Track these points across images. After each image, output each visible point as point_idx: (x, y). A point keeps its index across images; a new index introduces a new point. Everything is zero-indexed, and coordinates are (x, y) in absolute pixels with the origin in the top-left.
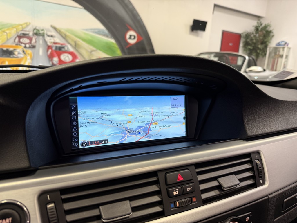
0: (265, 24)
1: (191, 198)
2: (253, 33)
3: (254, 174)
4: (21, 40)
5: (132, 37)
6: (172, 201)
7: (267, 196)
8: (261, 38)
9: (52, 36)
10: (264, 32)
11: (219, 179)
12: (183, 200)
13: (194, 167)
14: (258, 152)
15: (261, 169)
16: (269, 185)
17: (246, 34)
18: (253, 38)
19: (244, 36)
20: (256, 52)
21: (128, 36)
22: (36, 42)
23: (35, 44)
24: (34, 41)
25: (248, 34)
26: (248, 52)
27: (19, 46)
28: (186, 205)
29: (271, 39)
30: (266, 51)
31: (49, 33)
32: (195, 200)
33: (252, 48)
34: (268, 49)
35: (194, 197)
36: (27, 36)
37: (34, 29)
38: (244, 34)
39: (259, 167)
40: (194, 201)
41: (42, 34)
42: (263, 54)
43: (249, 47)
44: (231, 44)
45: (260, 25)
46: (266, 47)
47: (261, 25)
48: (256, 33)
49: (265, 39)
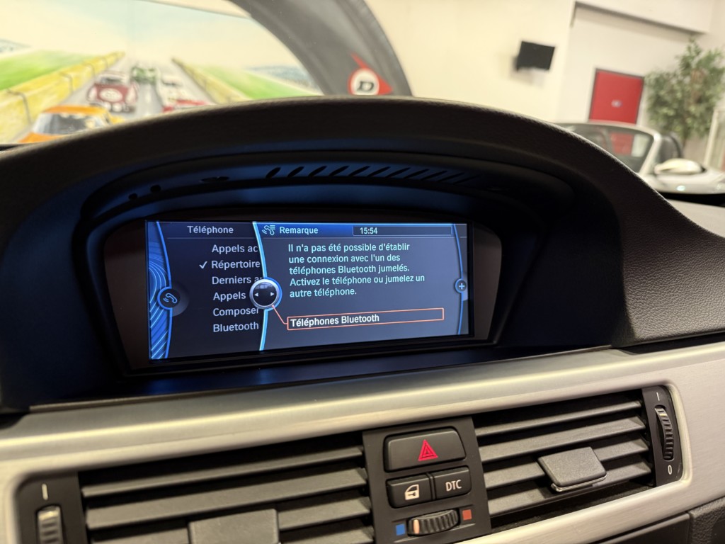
0: (710, 52)
1: (457, 510)
2: (675, 75)
3: (650, 447)
4: (104, 94)
5: (367, 87)
6: (400, 518)
7: (687, 512)
8: (697, 86)
9: (173, 85)
10: (706, 72)
11: (545, 460)
12: (433, 516)
13: (470, 422)
14: (664, 387)
15: (670, 433)
16: (694, 480)
17: (658, 76)
18: (677, 87)
19: (652, 82)
20: (683, 122)
21: (355, 84)
22: (137, 98)
23: (134, 104)
24: (131, 96)
25: (661, 76)
26: (662, 123)
27: (96, 108)
28: (441, 531)
30: (711, 121)
31: (168, 78)
32: (470, 518)
33: (671, 113)
34: (716, 114)
35: (465, 507)
36: (116, 84)
37: (133, 69)
38: (653, 77)
39: (665, 428)
40: (465, 519)
41: (151, 80)
42: (702, 128)
43: (665, 110)
44: (616, 104)
45: (694, 54)
46: (710, 110)
47: (698, 53)
48: (685, 75)
49: (709, 89)
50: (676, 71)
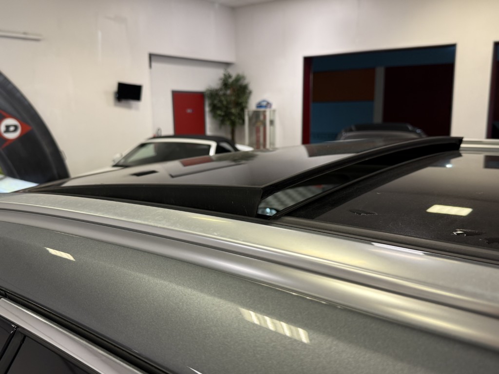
5: (12, 129)
17: (211, 91)
18: (223, 99)
19: (209, 95)
21: (3, 128)
29: (248, 98)
34: (246, 113)
38: (208, 92)
42: (240, 121)
44: (189, 111)
46: (243, 110)
47: (230, 77)
48: (226, 91)
49: (239, 98)
50: (221, 88)
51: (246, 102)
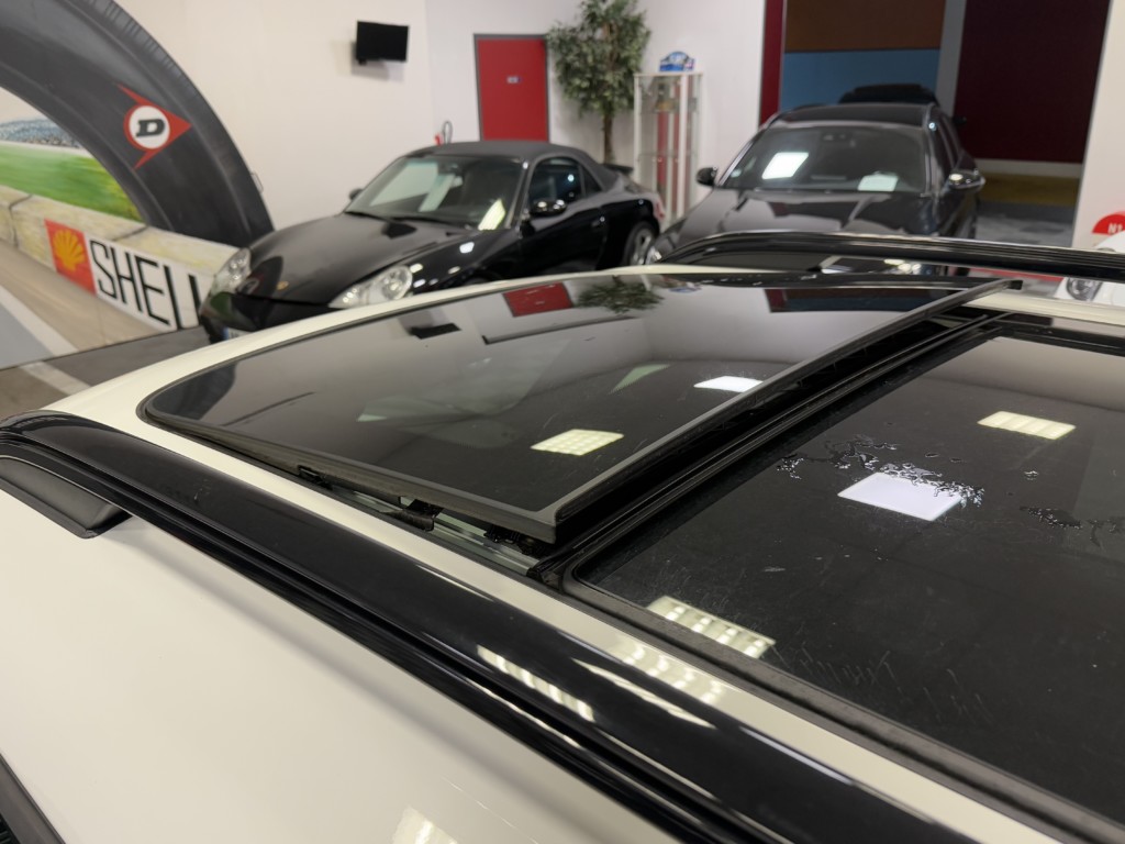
2: (582, 29)
5: (152, 127)
8: (609, 48)
17: (561, 33)
18: (585, 49)
19: (558, 42)
20: (601, 98)
21: (134, 128)
25: (565, 33)
26: (582, 95)
29: (643, 46)
30: (633, 90)
33: (585, 84)
34: (637, 82)
38: (554, 35)
42: (625, 102)
43: (577, 82)
44: (513, 80)
46: (629, 75)
48: (594, 30)
49: (623, 48)
50: (583, 24)
51: (639, 56)
